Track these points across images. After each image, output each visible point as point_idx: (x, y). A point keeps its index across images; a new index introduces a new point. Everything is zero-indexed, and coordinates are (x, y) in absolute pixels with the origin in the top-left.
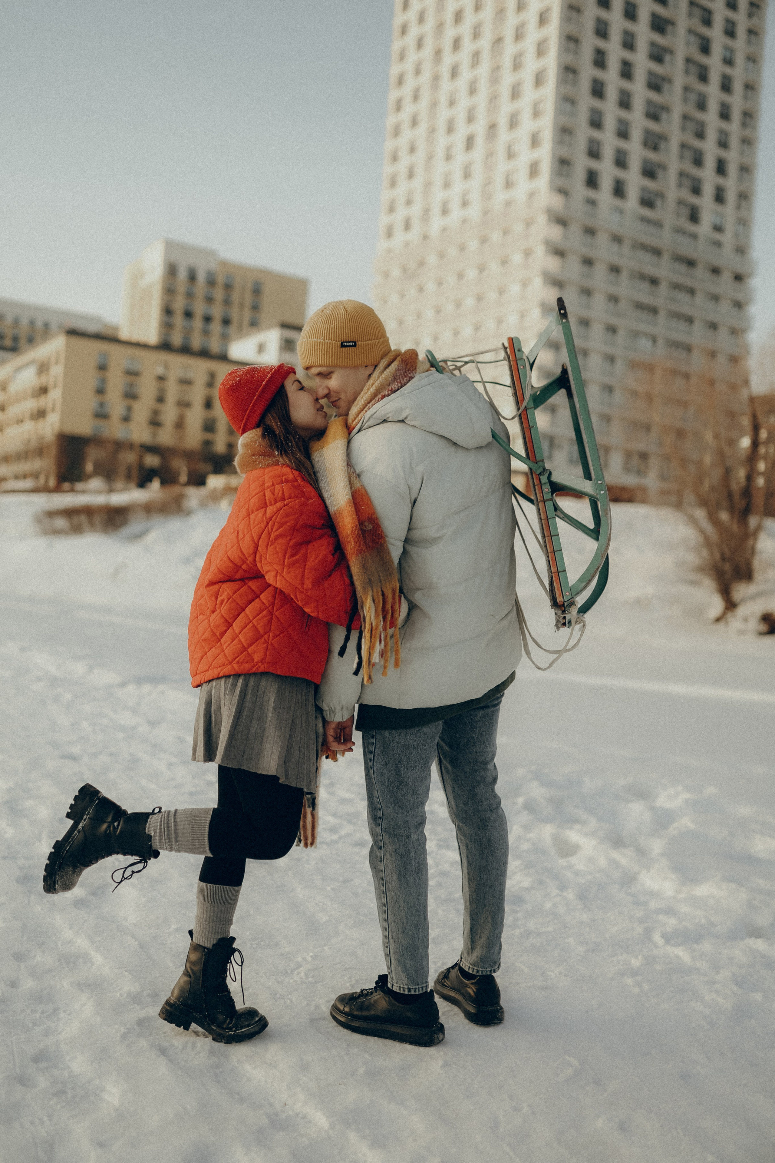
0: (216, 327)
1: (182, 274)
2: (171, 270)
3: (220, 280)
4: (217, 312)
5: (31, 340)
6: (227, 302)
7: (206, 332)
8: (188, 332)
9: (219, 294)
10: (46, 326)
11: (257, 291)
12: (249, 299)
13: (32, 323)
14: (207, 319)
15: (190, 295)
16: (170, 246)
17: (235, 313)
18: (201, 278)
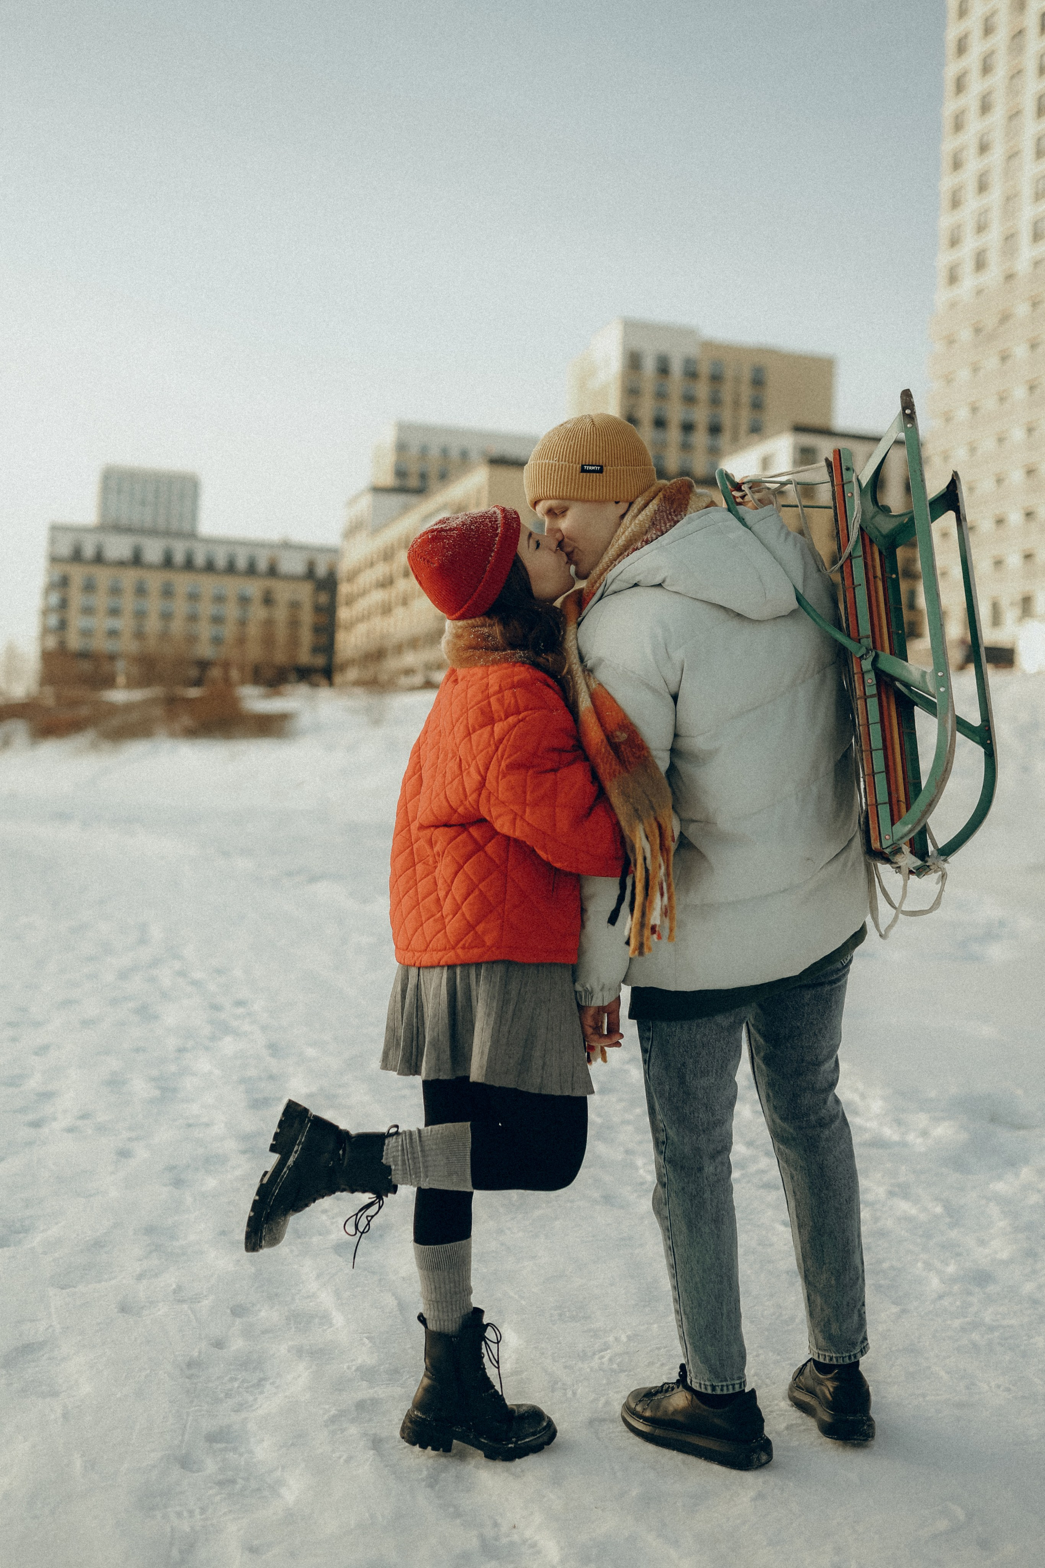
0: (700, 438)
1: (650, 366)
2: (634, 362)
3: (705, 369)
4: (701, 416)
5: (444, 476)
6: (715, 401)
7: (686, 447)
8: (661, 446)
9: (702, 390)
10: (464, 455)
11: (758, 381)
12: (747, 394)
13: (445, 452)
14: (688, 428)
15: (661, 395)
16: (631, 328)
17: (726, 417)
18: (677, 368)
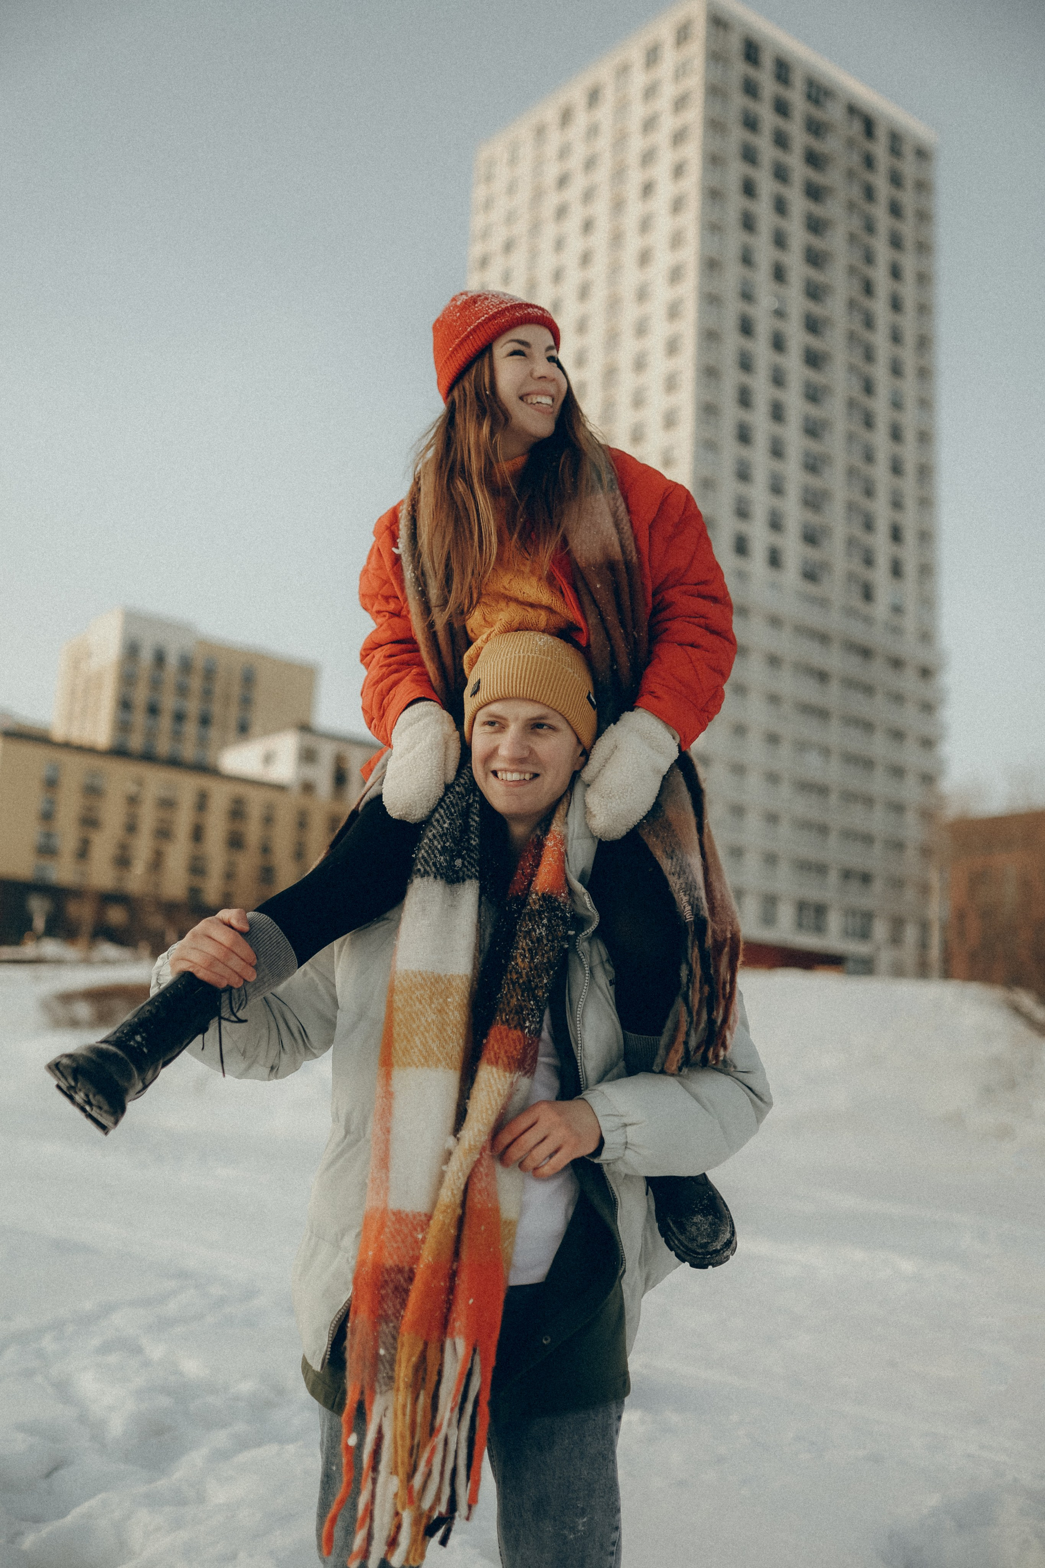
0: (191, 729)
1: (146, 656)
2: (131, 651)
3: (199, 664)
4: (193, 707)
6: (207, 694)
7: (177, 736)
8: (151, 734)
9: (196, 683)
11: (248, 680)
12: (236, 690)
14: (179, 717)
15: (156, 684)
16: (131, 618)
17: (216, 709)
18: (172, 661)
